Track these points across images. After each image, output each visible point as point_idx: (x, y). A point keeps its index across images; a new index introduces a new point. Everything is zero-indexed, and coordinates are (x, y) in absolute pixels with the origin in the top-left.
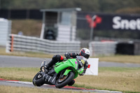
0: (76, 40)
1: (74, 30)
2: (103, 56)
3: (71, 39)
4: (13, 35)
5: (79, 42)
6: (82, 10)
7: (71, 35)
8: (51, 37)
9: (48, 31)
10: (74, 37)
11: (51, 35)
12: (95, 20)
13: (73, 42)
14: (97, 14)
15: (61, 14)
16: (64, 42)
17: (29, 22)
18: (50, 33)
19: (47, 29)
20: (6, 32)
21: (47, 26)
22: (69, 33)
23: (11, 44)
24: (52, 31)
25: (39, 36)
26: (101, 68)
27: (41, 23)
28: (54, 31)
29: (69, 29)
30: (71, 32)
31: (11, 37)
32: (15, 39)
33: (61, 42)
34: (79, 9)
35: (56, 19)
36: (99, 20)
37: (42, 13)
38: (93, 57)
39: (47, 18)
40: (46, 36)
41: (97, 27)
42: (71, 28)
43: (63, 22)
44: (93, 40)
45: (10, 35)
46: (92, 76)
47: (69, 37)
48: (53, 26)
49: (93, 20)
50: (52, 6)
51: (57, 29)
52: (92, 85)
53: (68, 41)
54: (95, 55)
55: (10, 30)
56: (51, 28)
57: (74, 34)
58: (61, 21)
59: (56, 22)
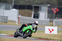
0: (47, 19)
2: (59, 26)
3: (45, 18)
4: (20, 16)
5: (49, 20)
6: (50, 6)
7: (45, 17)
8: (36, 17)
9: (35, 15)
10: (46, 17)
11: (36, 16)
12: (56, 10)
13: (46, 19)
14: (56, 7)
15: (41, 7)
16: (42, 20)
17: (27, 11)
18: (36, 15)
19: (35, 14)
20: (17, 15)
21: (34, 12)
22: (44, 16)
23: (19, 20)
24: (37, 15)
25: (31, 17)
26: (58, 31)
27: (32, 11)
30: (45, 15)
31: (19, 17)
32: (20, 18)
33: (41, 20)
34: (49, 5)
35: (39, 9)
36: (58, 10)
38: (55, 26)
40: (34, 17)
41: (57, 13)
42: (45, 13)
44: (55, 18)
45: (18, 16)
46: (54, 34)
47: (44, 17)
48: (37, 12)
49: (55, 10)
51: (39, 14)
52: (54, 38)
53: (44, 19)
54: (56, 25)
56: (36, 13)
57: (46, 16)
58: (41, 10)
59: (39, 11)
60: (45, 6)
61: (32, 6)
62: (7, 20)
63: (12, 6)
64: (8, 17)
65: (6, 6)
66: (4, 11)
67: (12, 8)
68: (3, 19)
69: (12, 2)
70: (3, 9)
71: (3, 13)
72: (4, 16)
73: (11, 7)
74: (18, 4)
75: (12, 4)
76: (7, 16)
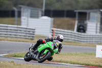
0: (100, 33)
1: (99, 25)
3: (96, 32)
4: (54, 29)
7: (96, 29)
8: (82, 31)
9: (80, 26)
10: (98, 31)
11: (82, 29)
13: (98, 34)
15: (89, 13)
16: (92, 34)
18: (81, 27)
19: (79, 24)
20: (49, 27)
21: (79, 22)
22: (95, 28)
23: (53, 35)
24: (83, 26)
25: (73, 30)
27: (75, 20)
28: (85, 26)
29: (95, 25)
30: (97, 27)
31: (53, 30)
32: (56, 32)
33: (89, 34)
35: (86, 17)
37: (75, 13)
39: (79, 17)
42: (97, 24)
43: (91, 20)
45: (52, 29)
47: (95, 30)
48: (84, 22)
50: (83, 8)
51: (86, 25)
55: (53, 25)
56: (82, 24)
57: (98, 28)
58: (89, 19)
59: (86, 20)
60: (96, 12)
61: (75, 11)
62: (34, 34)
63: (42, 11)
64: (35, 31)
65: (31, 12)
66: (28, 20)
67: (42, 16)
68: (26, 33)
69: (42, 4)
70: (27, 16)
71: (28, 23)
72: (28, 28)
73: (40, 13)
74: (52, 9)
75: (42, 8)
76: (34, 28)
